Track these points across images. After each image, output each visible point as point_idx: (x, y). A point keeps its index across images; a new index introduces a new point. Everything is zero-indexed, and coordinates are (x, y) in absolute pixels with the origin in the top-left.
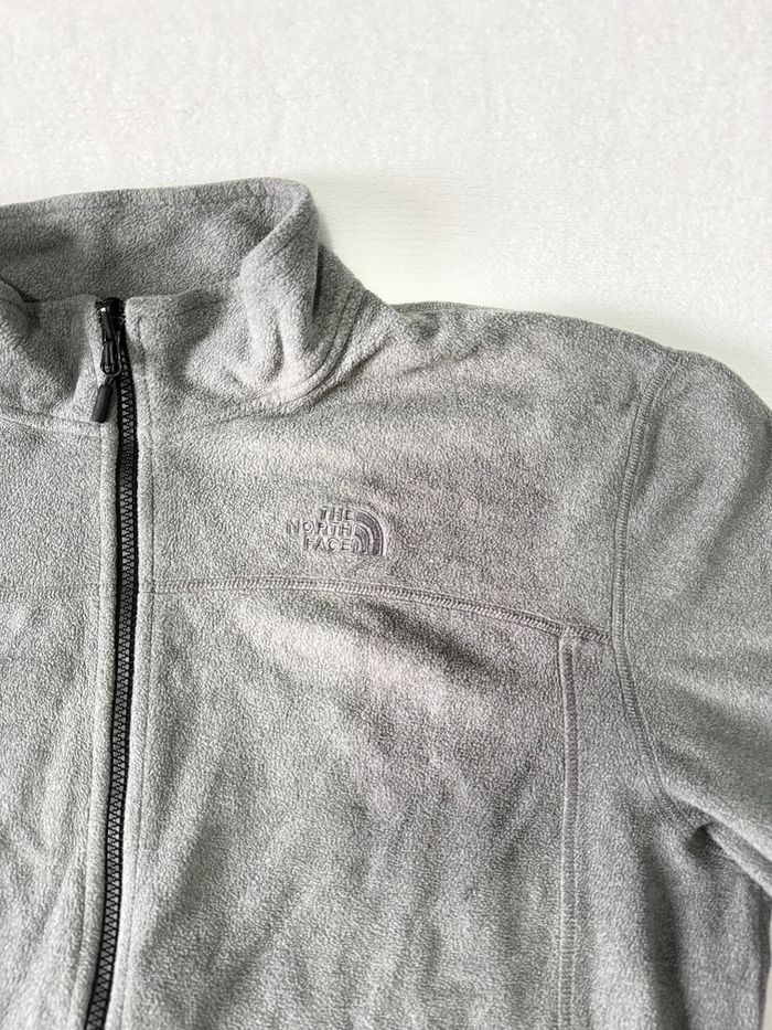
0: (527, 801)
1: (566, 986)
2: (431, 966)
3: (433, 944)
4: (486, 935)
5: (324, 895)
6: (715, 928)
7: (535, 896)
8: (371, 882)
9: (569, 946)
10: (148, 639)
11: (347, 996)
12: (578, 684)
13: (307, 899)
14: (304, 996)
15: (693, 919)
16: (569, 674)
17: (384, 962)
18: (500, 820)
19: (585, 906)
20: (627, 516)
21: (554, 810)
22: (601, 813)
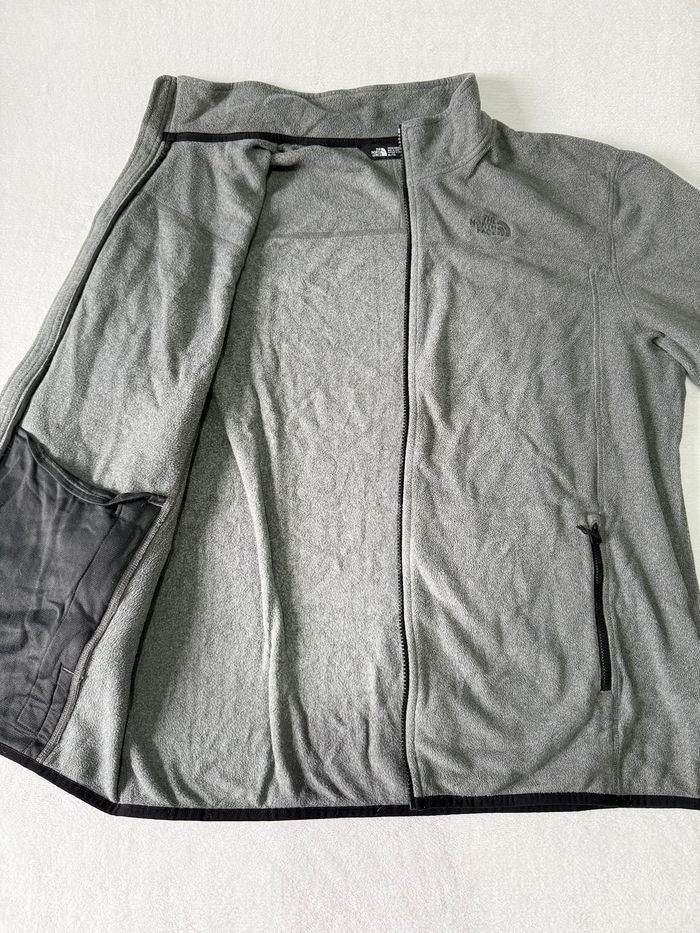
0: (578, 330)
1: (598, 401)
2: (540, 392)
3: (541, 384)
4: (564, 378)
5: (493, 364)
6: (661, 379)
7: (583, 367)
8: (512, 359)
9: (599, 385)
10: (417, 265)
11: (504, 402)
12: (598, 286)
13: (485, 366)
14: (486, 400)
15: (651, 375)
16: (594, 281)
17: (520, 389)
18: (567, 334)
19: (605, 371)
20: (612, 223)
21: (590, 333)
22: (611, 333)
